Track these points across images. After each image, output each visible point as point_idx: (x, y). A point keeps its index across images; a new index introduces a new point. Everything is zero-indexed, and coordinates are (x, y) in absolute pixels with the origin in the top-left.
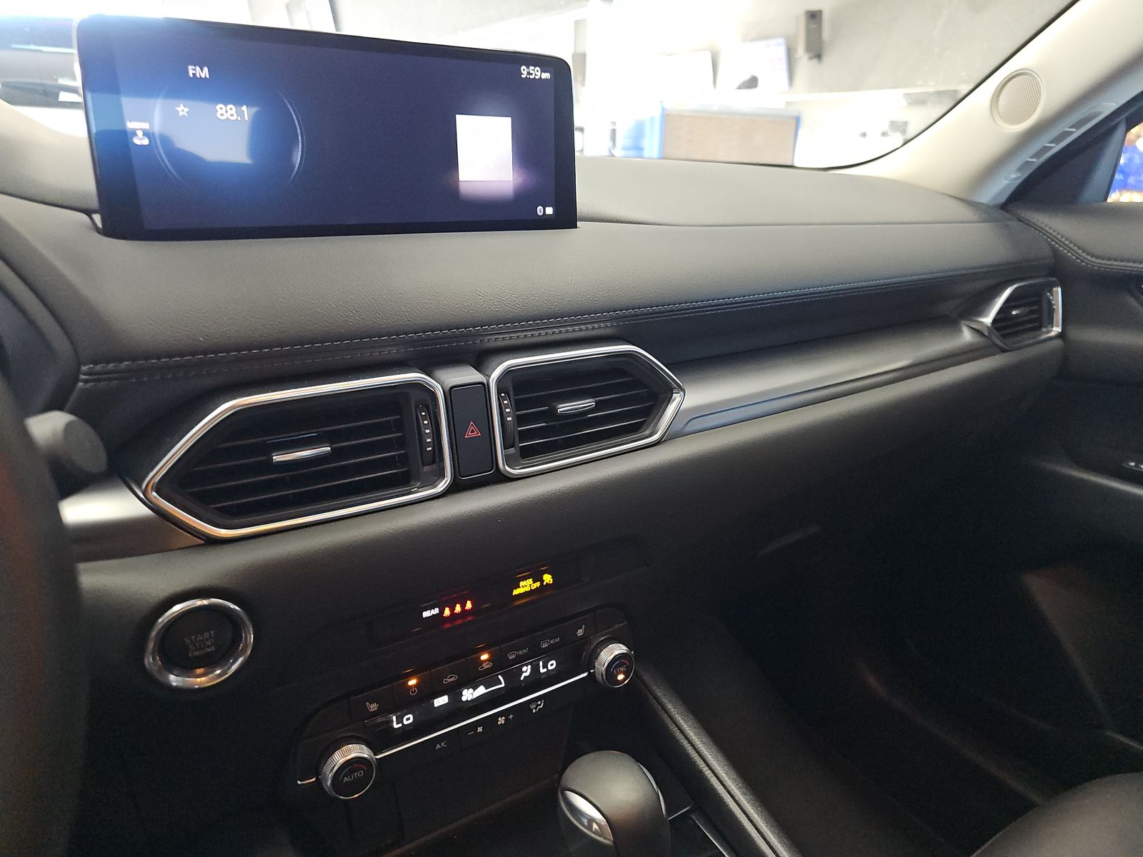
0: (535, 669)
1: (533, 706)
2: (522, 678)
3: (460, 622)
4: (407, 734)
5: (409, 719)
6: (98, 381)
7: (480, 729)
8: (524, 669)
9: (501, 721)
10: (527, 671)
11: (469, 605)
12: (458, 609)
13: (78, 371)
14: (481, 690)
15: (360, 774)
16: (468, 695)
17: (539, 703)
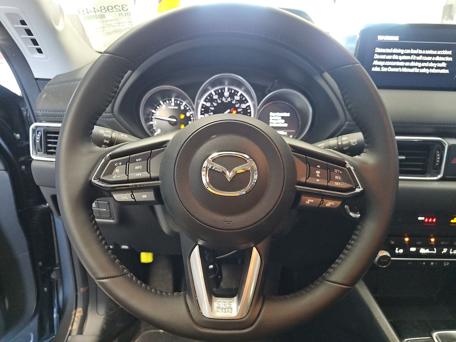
0: (448, 251)
1: (445, 263)
2: (443, 252)
3: (429, 224)
4: (399, 255)
5: (401, 251)
6: (349, 127)
7: (424, 263)
8: (444, 249)
9: (432, 263)
10: (445, 250)
11: (434, 220)
12: (430, 220)
13: (345, 124)
14: (427, 251)
15: (386, 260)
16: (423, 251)
17: (447, 263)
